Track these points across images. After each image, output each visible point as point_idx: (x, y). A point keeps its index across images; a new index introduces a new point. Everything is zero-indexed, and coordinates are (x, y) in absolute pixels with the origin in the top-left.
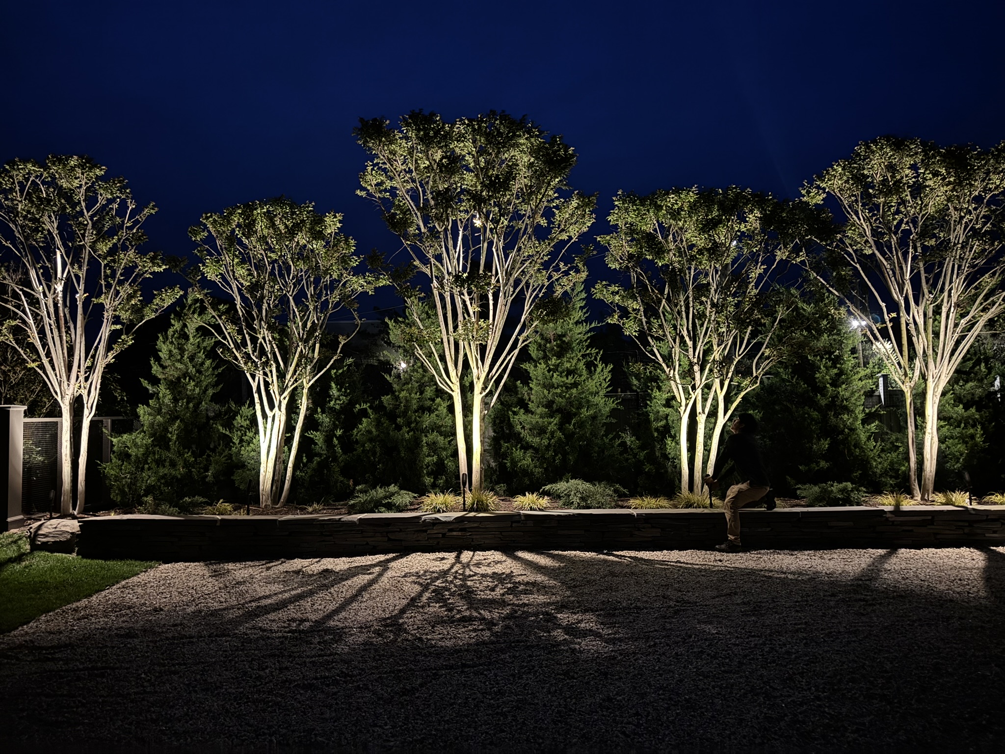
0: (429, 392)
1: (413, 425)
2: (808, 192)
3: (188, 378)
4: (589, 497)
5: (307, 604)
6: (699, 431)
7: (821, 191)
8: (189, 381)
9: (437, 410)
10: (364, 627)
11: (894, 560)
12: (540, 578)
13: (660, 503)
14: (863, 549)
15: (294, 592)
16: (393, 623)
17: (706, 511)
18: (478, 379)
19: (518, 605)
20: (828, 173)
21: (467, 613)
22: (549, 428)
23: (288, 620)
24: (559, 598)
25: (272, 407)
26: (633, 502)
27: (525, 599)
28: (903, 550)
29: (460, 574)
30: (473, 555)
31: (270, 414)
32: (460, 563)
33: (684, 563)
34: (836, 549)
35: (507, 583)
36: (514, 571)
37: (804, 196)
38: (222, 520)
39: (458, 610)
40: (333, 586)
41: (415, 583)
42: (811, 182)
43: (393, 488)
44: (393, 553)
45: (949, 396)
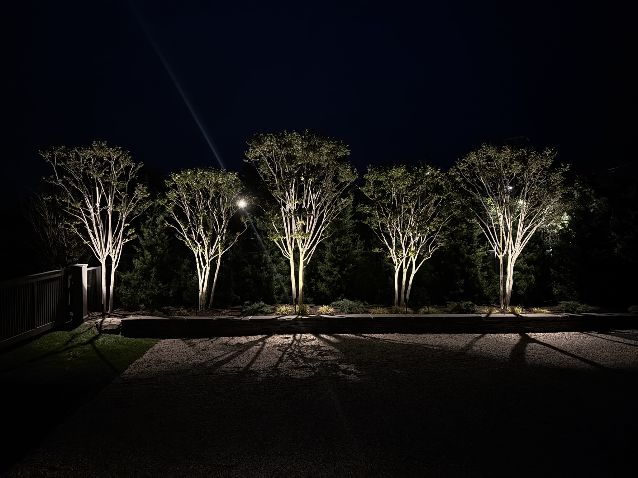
0: (276, 254)
1: (269, 270)
2: (460, 164)
3: (158, 246)
4: (352, 307)
5: (237, 359)
6: (404, 276)
7: (465, 164)
8: (159, 247)
9: (280, 263)
10: (264, 370)
11: (482, 340)
12: (331, 348)
13: (384, 311)
14: (471, 333)
15: (229, 354)
16: (275, 368)
17: (404, 316)
18: (302, 253)
19: (324, 361)
20: (469, 155)
21: (304, 364)
22: (334, 273)
23: (233, 367)
24: (339, 358)
25: (205, 264)
26: (372, 310)
27: (326, 358)
28: (488, 334)
29: (297, 346)
30: (301, 336)
31: (204, 268)
32: (296, 340)
33: (392, 340)
34: (459, 334)
35: (318, 351)
36: (320, 344)
37: (457, 165)
38: (188, 320)
39: (300, 363)
40: (245, 351)
41: (279, 350)
42: (461, 159)
43: (262, 303)
44: (265, 334)
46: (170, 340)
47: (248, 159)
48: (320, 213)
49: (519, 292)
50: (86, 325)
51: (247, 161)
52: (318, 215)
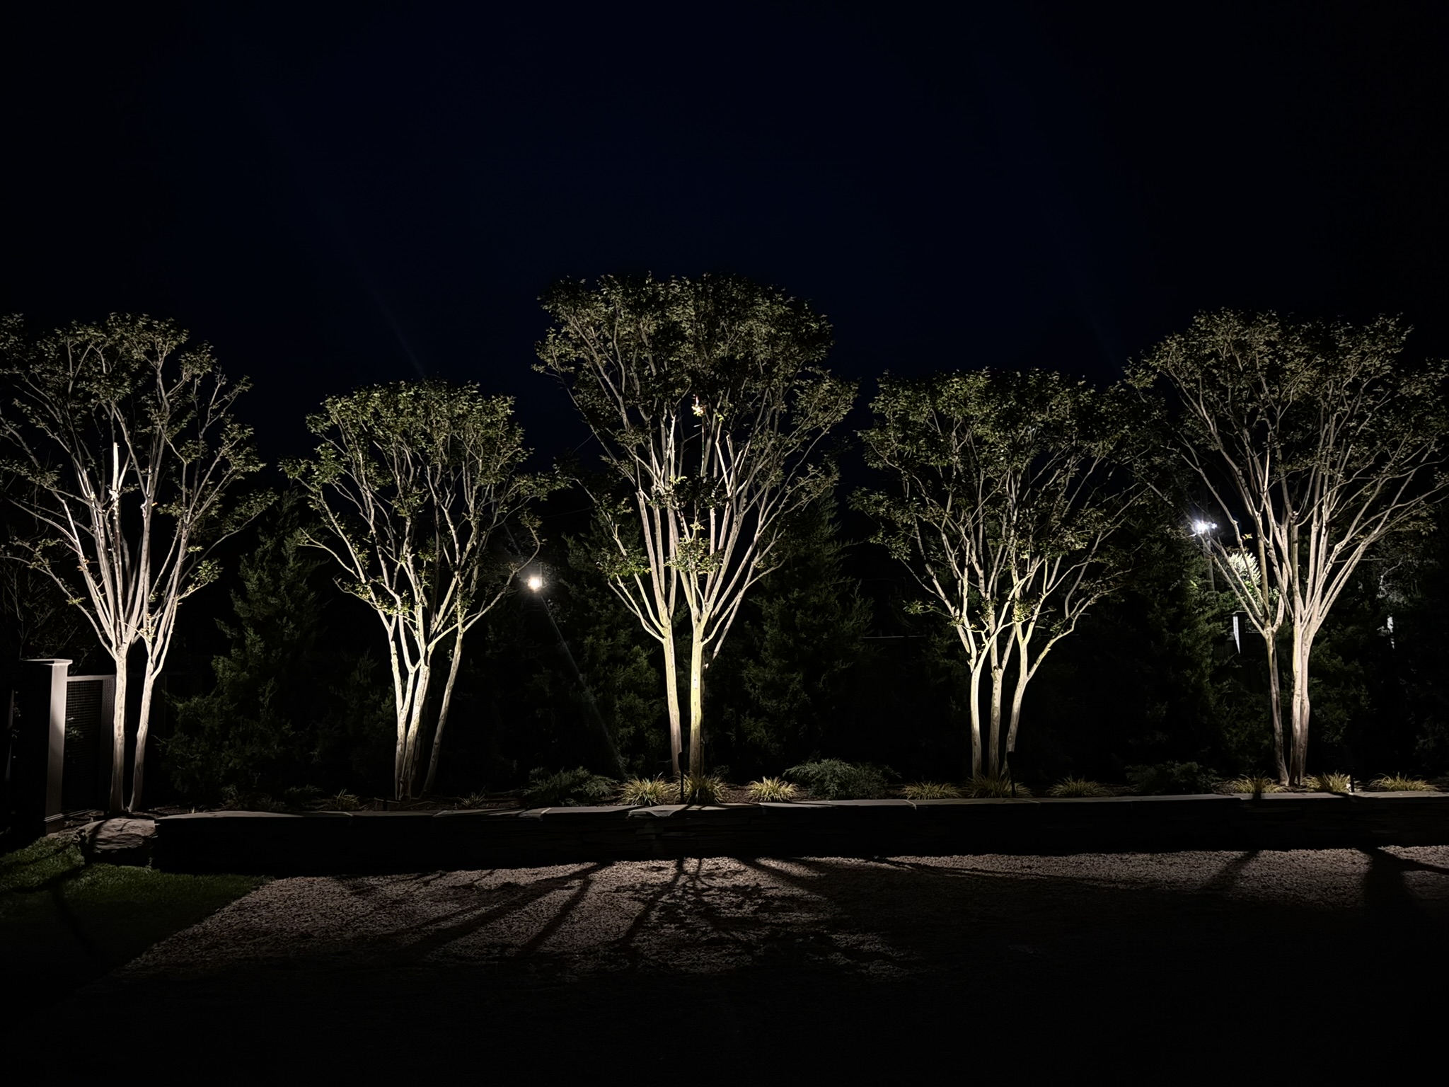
0: (623, 636)
1: (601, 683)
2: (1134, 373)
3: (285, 619)
4: (849, 783)
5: (500, 925)
6: (994, 691)
7: (1150, 372)
8: (288, 622)
9: (635, 661)
10: (588, 952)
11: (1253, 865)
12: (797, 892)
13: (946, 791)
14: (1214, 851)
15: (477, 912)
16: (622, 946)
17: (1008, 801)
18: (699, 620)
19: (778, 925)
20: (1159, 348)
21: (715, 935)
22: (791, 687)
23: (486, 946)
24: (828, 916)
25: (415, 658)
26: (909, 790)
27: (785, 918)
28: (1265, 852)
29: (690, 888)
30: (700, 864)
31: (411, 670)
32: (686, 873)
33: (982, 871)
34: (1179, 851)
35: (756, 898)
36: (761, 883)
37: (1127, 377)
38: (355, 817)
39: (703, 932)
40: (526, 904)
41: (635, 899)
42: (1137, 360)
43: (582, 772)
44: (591, 861)
45: (1323, 644)
46: (298, 880)
47: (543, 363)
48: (748, 504)
49: (1325, 737)
50: (52, 842)
51: (541, 369)
52: (744, 509)
